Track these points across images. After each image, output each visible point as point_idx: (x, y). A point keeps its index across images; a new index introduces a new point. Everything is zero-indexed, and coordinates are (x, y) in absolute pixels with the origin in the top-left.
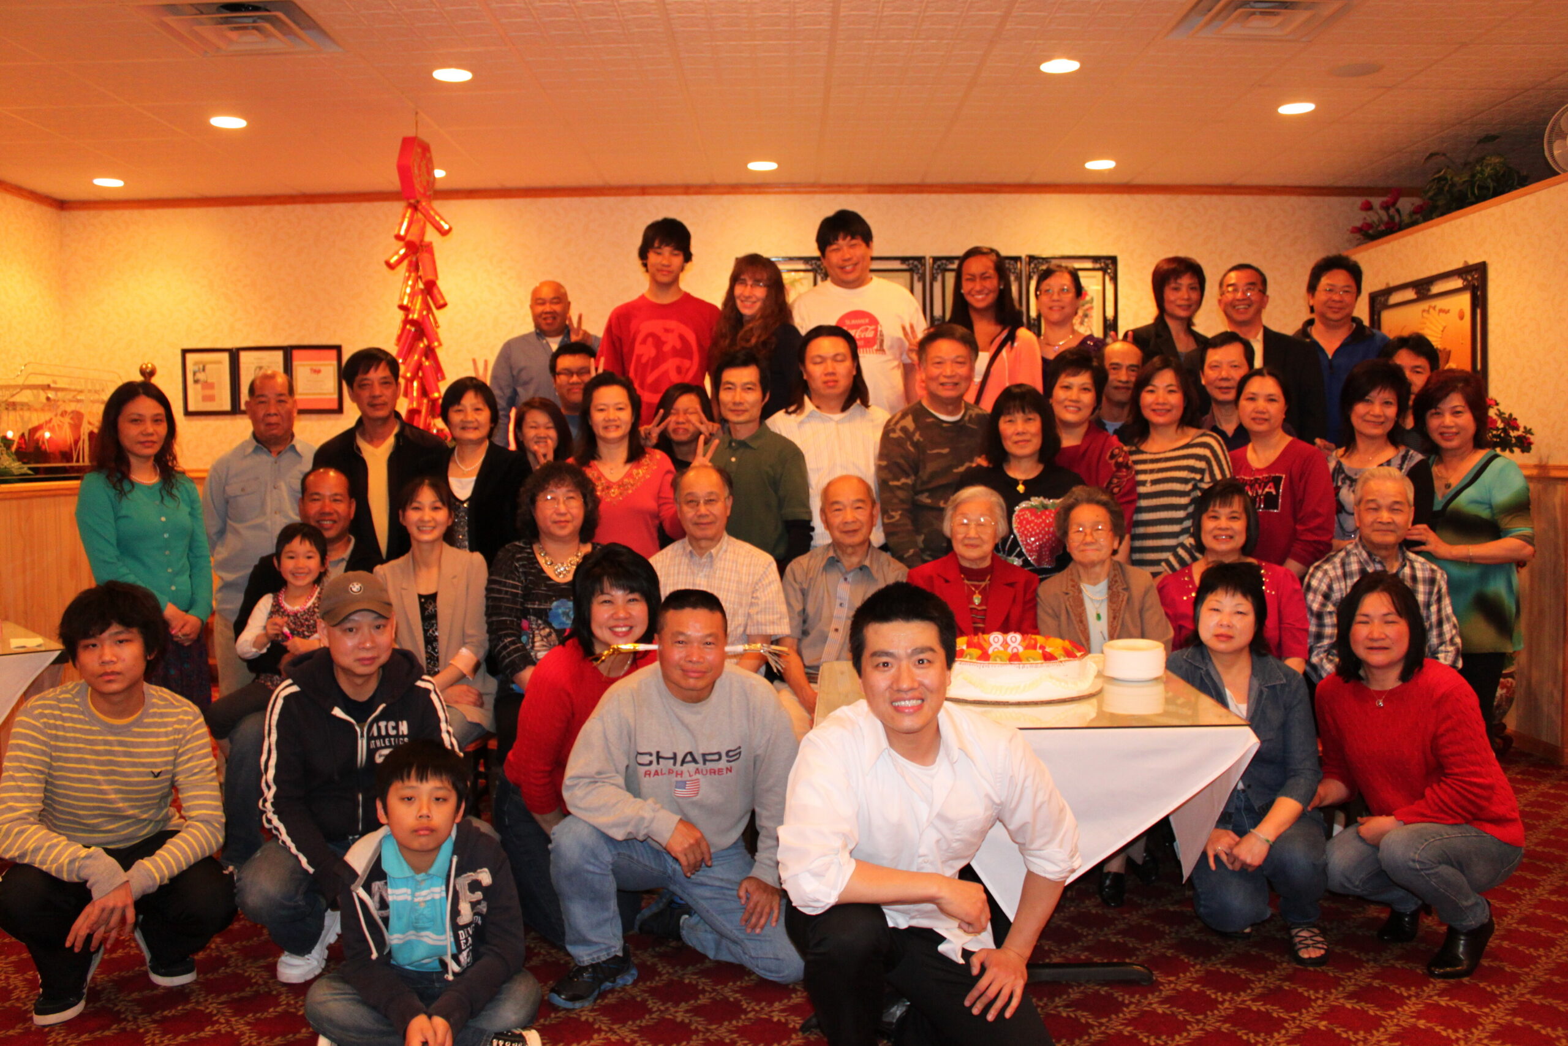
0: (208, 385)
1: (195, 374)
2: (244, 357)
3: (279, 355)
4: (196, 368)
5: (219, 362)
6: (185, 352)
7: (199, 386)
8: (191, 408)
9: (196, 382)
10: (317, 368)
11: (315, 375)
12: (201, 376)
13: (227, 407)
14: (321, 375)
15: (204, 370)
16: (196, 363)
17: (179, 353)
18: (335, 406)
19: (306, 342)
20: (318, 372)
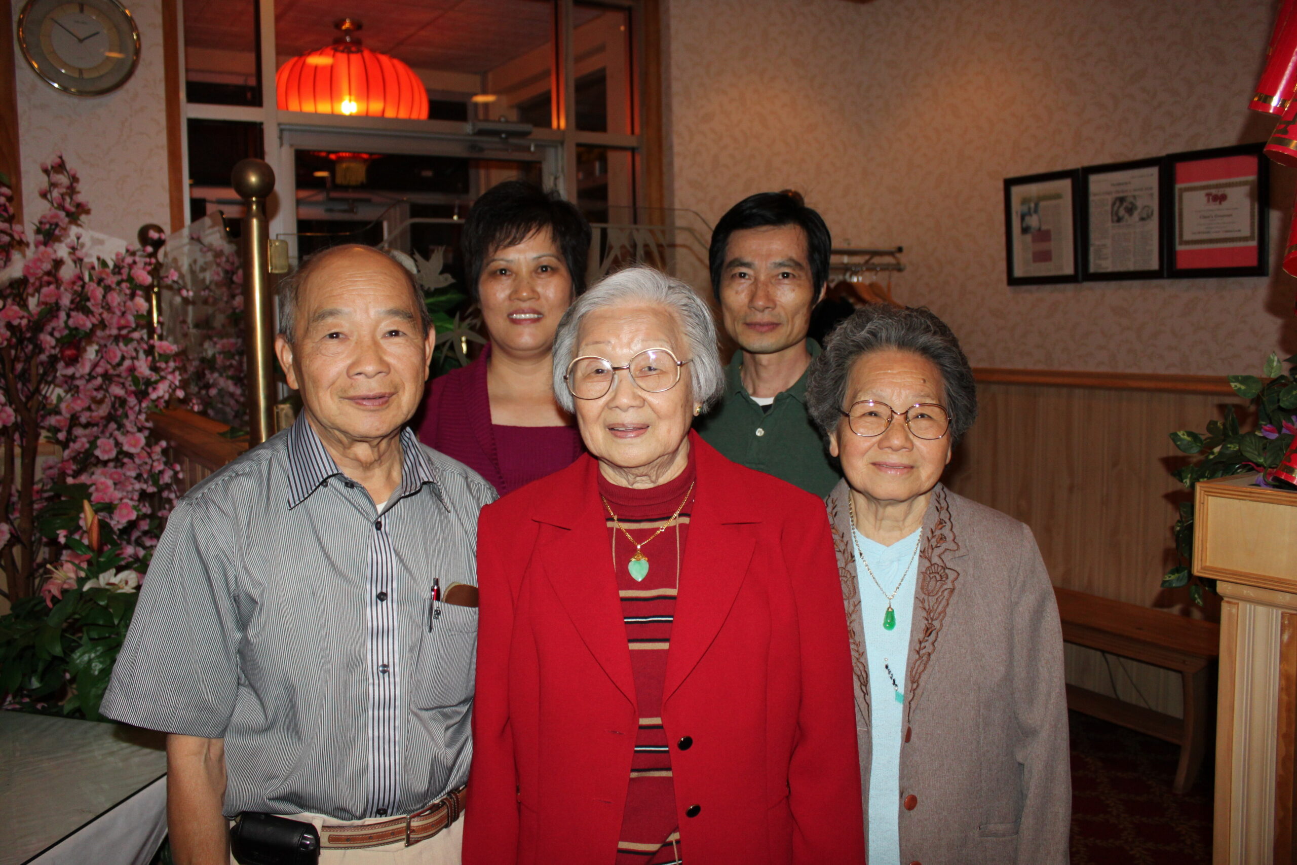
0: (1043, 236)
1: (1023, 218)
2: (1098, 184)
3: (1153, 173)
4: (1025, 208)
5: (1058, 196)
6: (1009, 183)
7: (1028, 238)
8: (1018, 273)
9: (1025, 230)
10: (1220, 192)
11: (1214, 206)
12: (1033, 221)
13: (1069, 270)
14: (1225, 204)
15: (1036, 211)
16: (1025, 201)
17: (1001, 185)
18: (1253, 262)
19: (1200, 146)
20: (1223, 198)
